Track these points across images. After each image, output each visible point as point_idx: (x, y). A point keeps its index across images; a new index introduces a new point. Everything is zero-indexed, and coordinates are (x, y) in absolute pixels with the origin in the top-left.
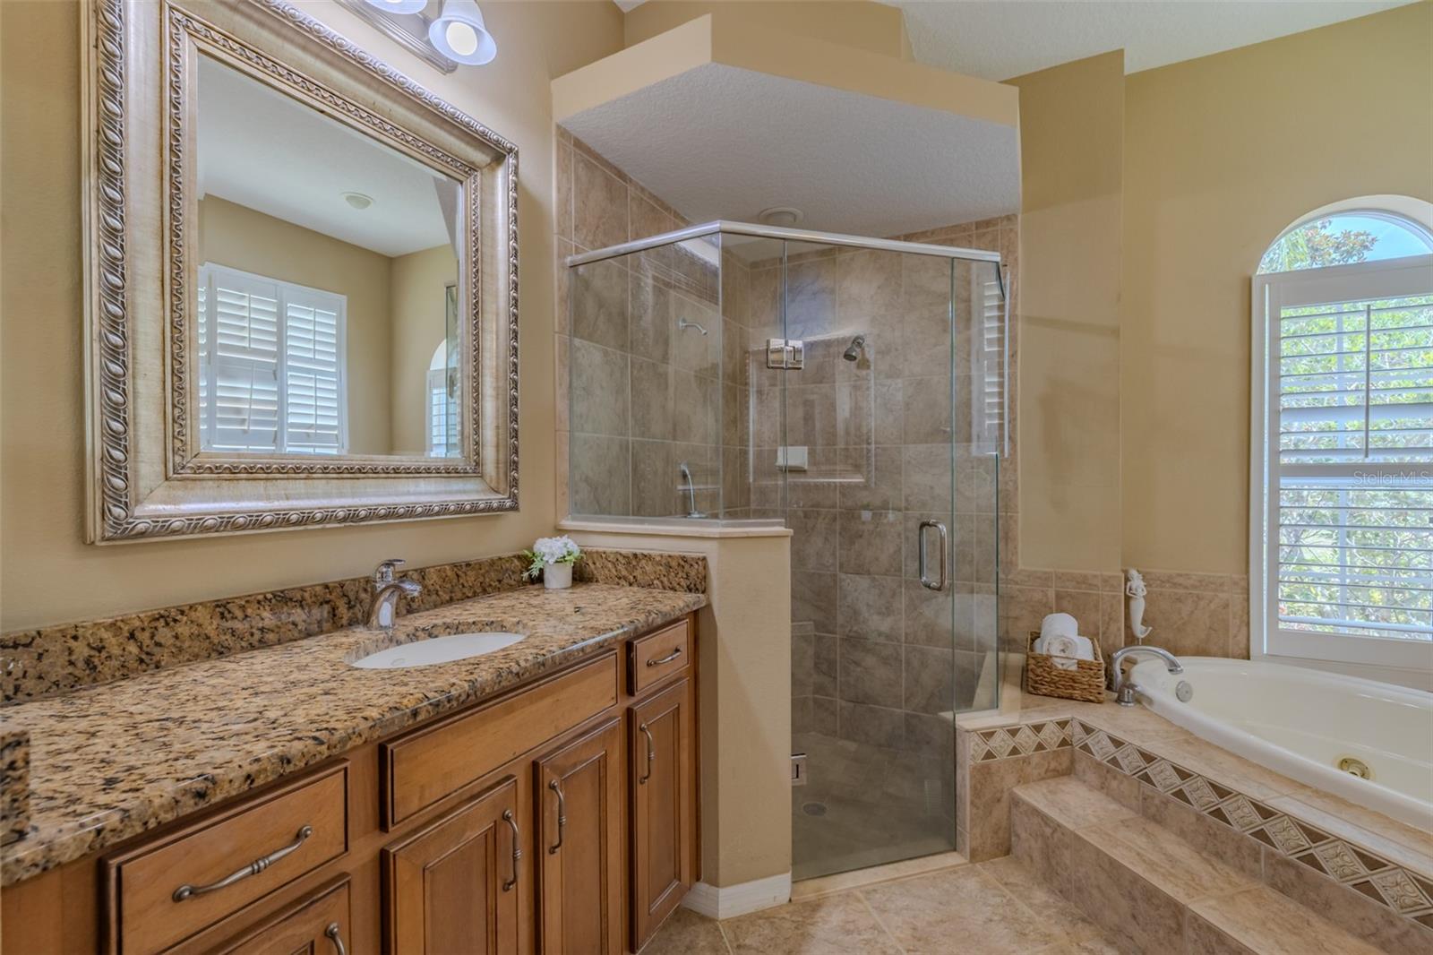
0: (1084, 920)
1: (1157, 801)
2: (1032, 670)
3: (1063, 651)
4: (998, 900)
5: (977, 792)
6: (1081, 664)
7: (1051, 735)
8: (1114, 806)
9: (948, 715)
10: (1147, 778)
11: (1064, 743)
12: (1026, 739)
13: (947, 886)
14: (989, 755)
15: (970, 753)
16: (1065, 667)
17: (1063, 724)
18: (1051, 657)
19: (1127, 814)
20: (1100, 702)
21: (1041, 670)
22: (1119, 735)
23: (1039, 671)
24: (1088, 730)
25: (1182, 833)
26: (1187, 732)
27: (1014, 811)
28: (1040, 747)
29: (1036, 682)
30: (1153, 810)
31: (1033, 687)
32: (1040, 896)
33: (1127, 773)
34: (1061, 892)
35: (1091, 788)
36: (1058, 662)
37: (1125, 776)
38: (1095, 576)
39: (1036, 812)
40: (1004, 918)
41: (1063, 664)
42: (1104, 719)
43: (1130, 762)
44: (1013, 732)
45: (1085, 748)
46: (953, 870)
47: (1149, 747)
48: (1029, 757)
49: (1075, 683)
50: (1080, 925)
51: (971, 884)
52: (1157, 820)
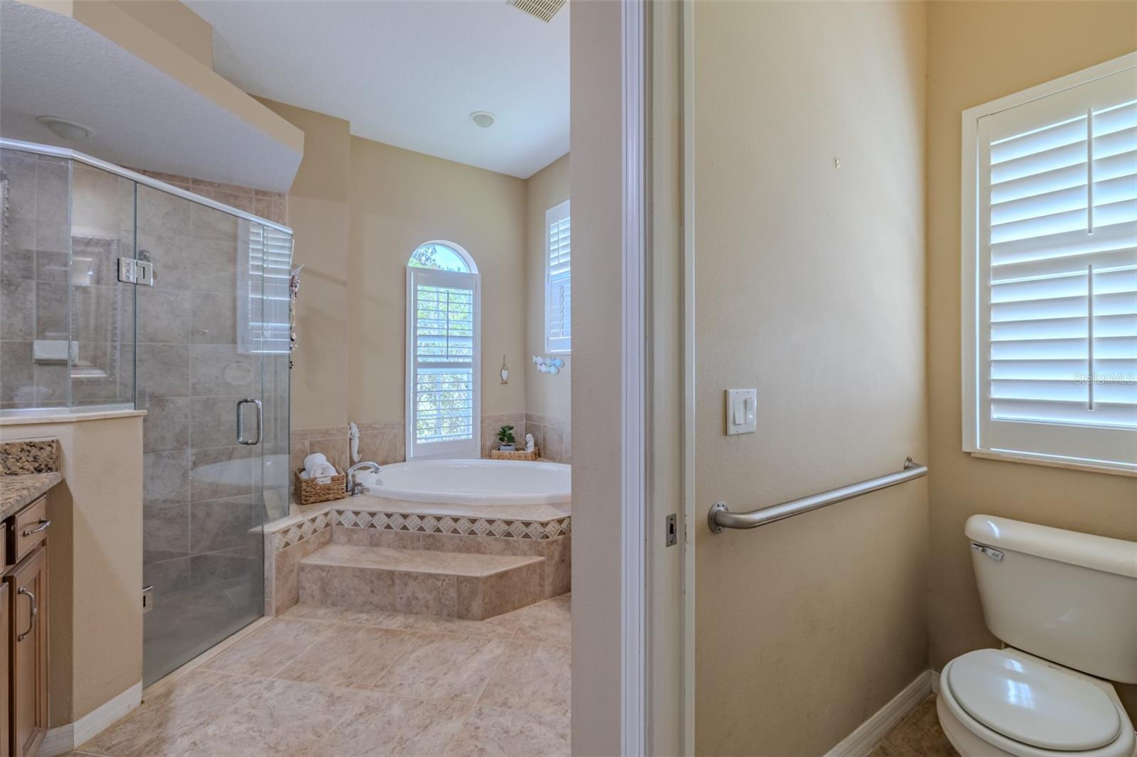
0: (346, 610)
1: (377, 536)
2: (304, 490)
3: (322, 474)
4: (299, 625)
5: (279, 570)
6: (333, 479)
7: (321, 523)
8: (356, 548)
9: (258, 529)
10: (373, 526)
11: (327, 525)
12: (308, 527)
13: (264, 635)
14: (287, 544)
15: (273, 548)
16: (324, 483)
17: (326, 514)
18: (316, 478)
19: (362, 548)
20: (343, 498)
21: (310, 488)
22: (357, 509)
23: (308, 489)
24: (340, 513)
25: (389, 545)
26: (387, 499)
27: (301, 574)
28: (315, 531)
29: (307, 496)
30: (375, 540)
31: (305, 500)
32: (321, 612)
33: (363, 527)
34: (332, 604)
35: (343, 545)
36: (320, 482)
37: (362, 530)
38: (333, 429)
39: (317, 567)
40: (305, 630)
41: (322, 482)
42: (348, 504)
43: (363, 520)
44: (300, 526)
45: (340, 524)
46: (265, 626)
47: (372, 510)
48: (309, 539)
49: (330, 490)
50: (345, 613)
51: (280, 626)
52: (377, 545)
